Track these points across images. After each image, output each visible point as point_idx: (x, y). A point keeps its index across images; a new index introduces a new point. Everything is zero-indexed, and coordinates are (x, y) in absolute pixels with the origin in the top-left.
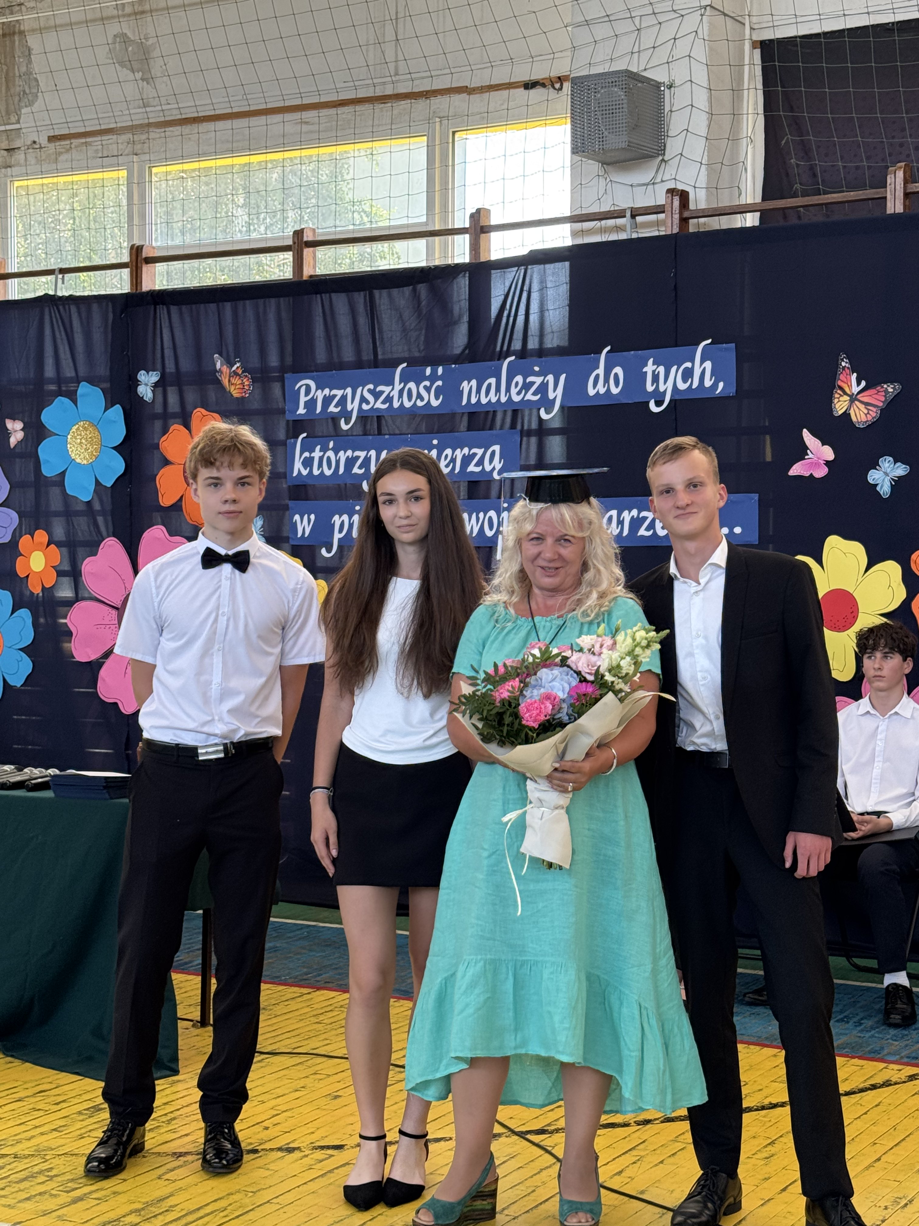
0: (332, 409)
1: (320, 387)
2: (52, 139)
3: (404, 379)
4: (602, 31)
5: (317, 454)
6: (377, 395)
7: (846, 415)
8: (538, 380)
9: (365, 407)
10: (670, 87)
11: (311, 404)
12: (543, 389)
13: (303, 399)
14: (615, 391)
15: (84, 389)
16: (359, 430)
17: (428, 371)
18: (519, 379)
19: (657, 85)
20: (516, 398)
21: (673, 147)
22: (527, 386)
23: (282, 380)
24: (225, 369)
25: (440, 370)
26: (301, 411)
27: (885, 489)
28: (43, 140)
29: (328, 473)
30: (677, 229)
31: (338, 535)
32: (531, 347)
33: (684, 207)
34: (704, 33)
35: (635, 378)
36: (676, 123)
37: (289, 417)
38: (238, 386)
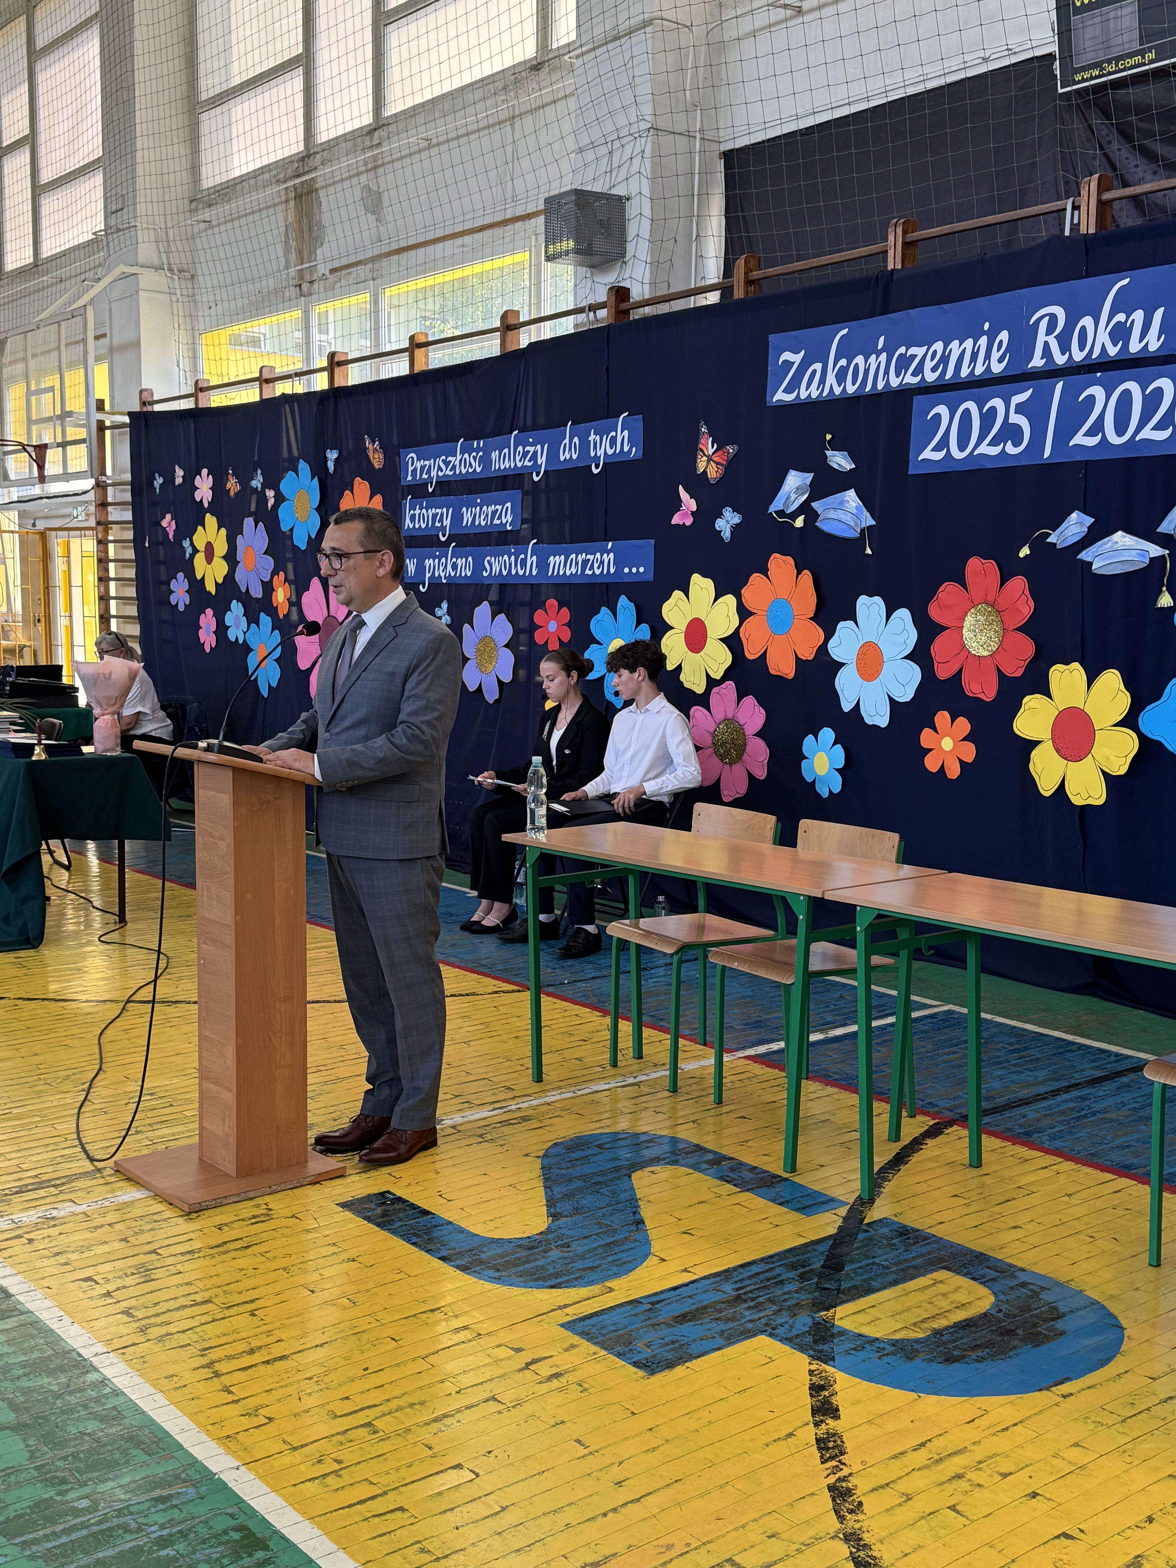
0: (425, 476)
1: (418, 458)
2: (332, 271)
3: (462, 451)
4: (590, 156)
5: (417, 512)
6: (447, 463)
7: (705, 472)
8: (531, 449)
9: (441, 474)
10: (628, 199)
11: (414, 472)
12: (534, 456)
13: (411, 468)
14: (575, 456)
15: (301, 464)
16: (438, 491)
17: (475, 444)
18: (520, 448)
19: (620, 198)
20: (519, 465)
21: (630, 249)
22: (525, 454)
23: (399, 455)
24: (371, 446)
25: (481, 443)
26: (409, 478)
27: (727, 535)
28: (327, 272)
29: (423, 526)
30: (612, 321)
31: (428, 575)
32: (529, 422)
33: (623, 301)
34: (648, 154)
35: (585, 446)
36: (632, 230)
37: (403, 483)
38: (377, 460)
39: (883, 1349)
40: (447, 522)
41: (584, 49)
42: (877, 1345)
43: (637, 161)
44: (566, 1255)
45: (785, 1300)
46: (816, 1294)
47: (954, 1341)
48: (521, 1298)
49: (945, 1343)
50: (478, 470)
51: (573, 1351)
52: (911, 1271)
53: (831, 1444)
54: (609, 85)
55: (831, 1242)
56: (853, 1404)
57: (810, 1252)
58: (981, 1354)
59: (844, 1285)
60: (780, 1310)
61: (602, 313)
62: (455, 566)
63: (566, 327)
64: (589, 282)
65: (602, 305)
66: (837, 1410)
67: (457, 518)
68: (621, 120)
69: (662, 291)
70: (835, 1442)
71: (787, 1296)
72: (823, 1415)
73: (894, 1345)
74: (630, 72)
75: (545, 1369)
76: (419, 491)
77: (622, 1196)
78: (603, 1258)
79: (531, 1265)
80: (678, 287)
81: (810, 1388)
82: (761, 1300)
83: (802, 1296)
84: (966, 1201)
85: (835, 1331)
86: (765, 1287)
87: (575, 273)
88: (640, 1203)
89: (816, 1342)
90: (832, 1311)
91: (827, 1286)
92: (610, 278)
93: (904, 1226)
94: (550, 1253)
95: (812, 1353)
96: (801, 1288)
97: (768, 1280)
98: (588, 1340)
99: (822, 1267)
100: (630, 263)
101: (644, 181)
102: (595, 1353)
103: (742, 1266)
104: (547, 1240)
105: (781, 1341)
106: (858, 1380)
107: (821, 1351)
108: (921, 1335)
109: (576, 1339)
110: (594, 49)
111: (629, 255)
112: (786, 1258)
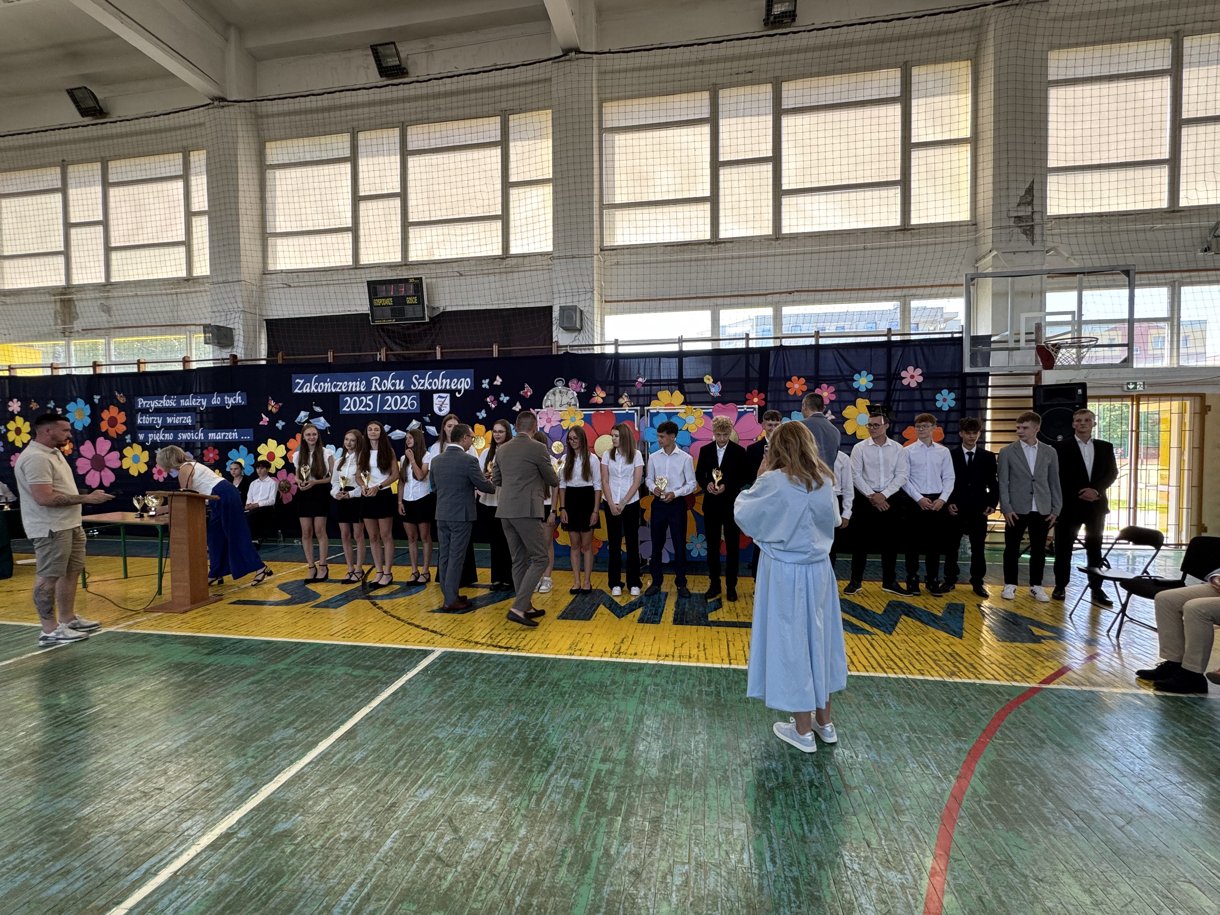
0: (148, 406)
1: (144, 401)
3: (166, 399)
4: (218, 315)
5: (144, 418)
6: (159, 403)
7: (271, 410)
8: (199, 400)
9: (156, 406)
10: (234, 330)
11: (142, 405)
12: (201, 402)
13: (140, 403)
14: (218, 403)
15: (79, 400)
16: (154, 411)
17: (172, 397)
18: (194, 399)
19: (231, 329)
20: (194, 404)
22: (196, 401)
23: (134, 399)
24: (118, 395)
25: (175, 397)
26: (140, 407)
27: (280, 428)
28: (80, 330)
29: (147, 423)
30: (231, 364)
31: (150, 439)
32: (197, 391)
33: (235, 359)
34: (241, 318)
35: (223, 400)
36: (236, 338)
37: (136, 408)
38: (122, 400)
40: (160, 422)
41: (214, 279)
43: (237, 320)
49: (394, 593)
50: (174, 405)
54: (225, 296)
61: (226, 362)
62: (164, 436)
63: (211, 364)
64: (219, 352)
65: (226, 359)
67: (165, 420)
68: (230, 307)
69: (248, 358)
71: (357, 594)
74: (233, 294)
76: (145, 411)
77: (305, 589)
79: (293, 602)
82: (352, 596)
83: (361, 594)
87: (214, 348)
88: (311, 589)
90: (368, 594)
92: (229, 351)
94: (296, 600)
97: (352, 593)
98: (318, 608)
99: (362, 589)
100: (236, 348)
101: (240, 326)
103: (344, 593)
104: (294, 598)
105: (360, 599)
108: (390, 593)
110: (218, 284)
111: (236, 345)
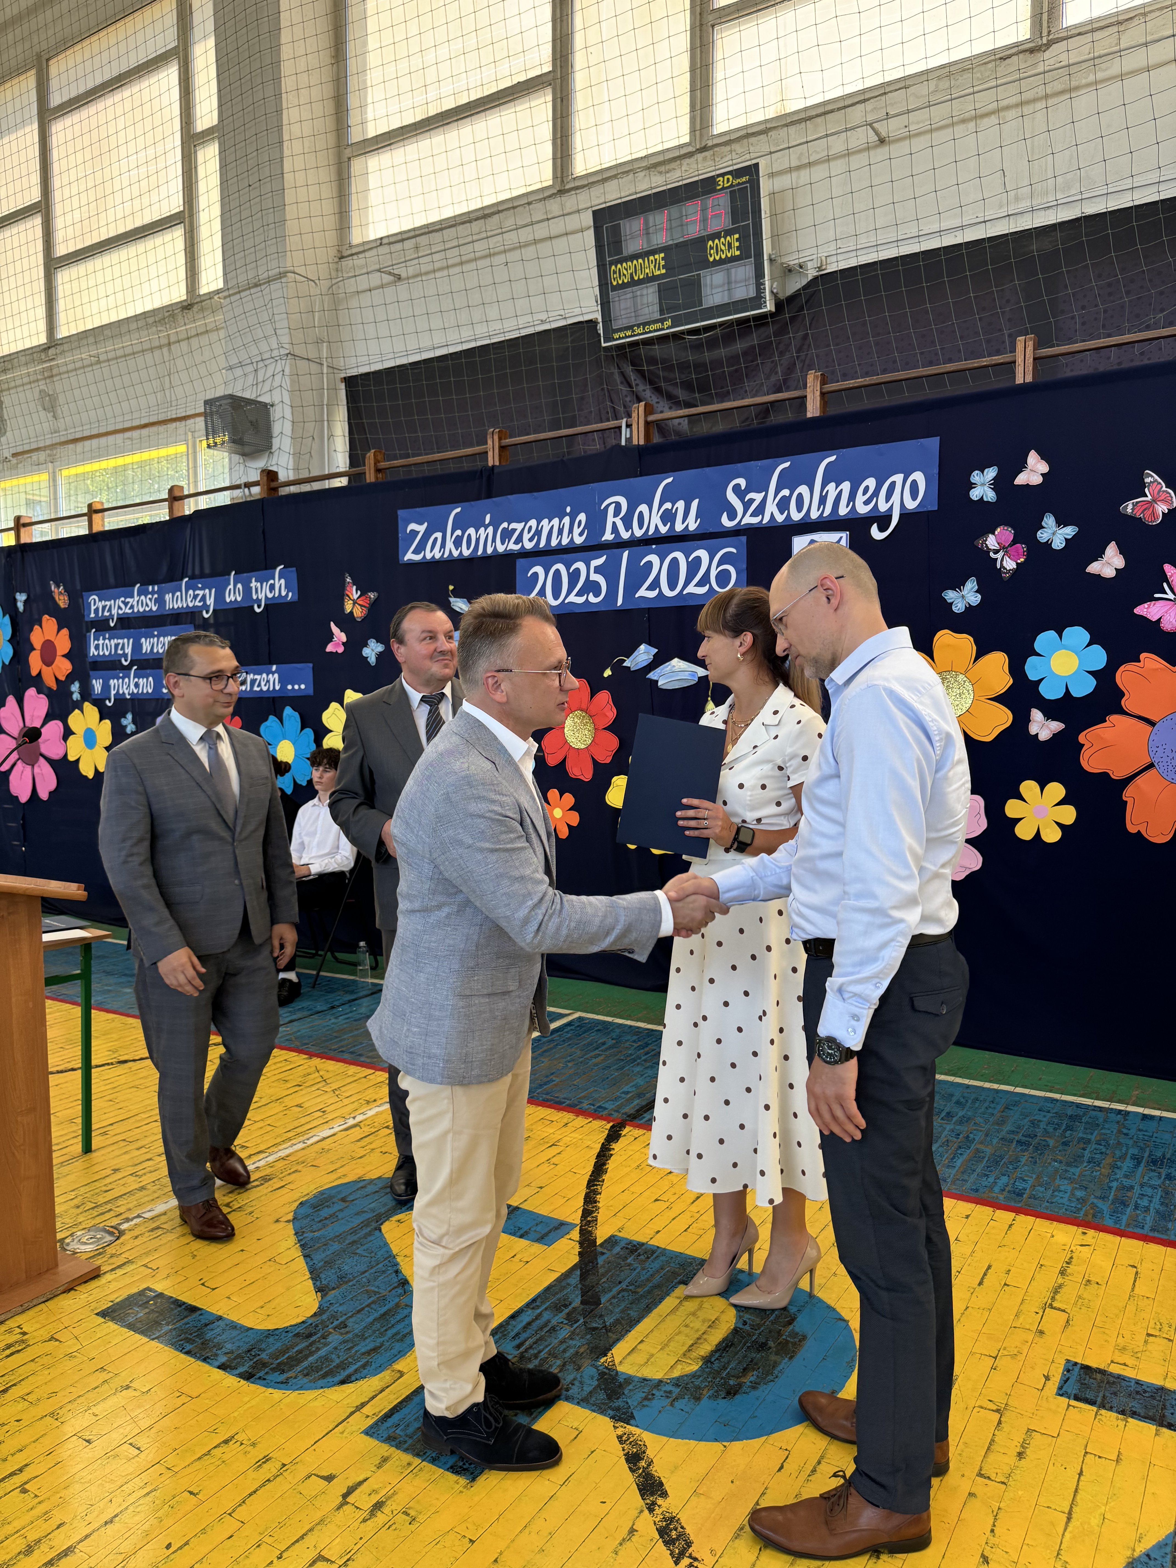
0: (106, 614)
1: (100, 600)
2: (15, 455)
3: (139, 595)
4: (238, 372)
5: (101, 642)
6: (126, 604)
7: (351, 612)
8: (201, 593)
9: (120, 612)
10: (272, 406)
11: (96, 610)
12: (203, 598)
13: (93, 608)
14: (239, 599)
16: (119, 625)
17: (150, 588)
18: (191, 592)
19: (265, 405)
20: (191, 605)
21: (276, 443)
22: (195, 597)
23: (82, 597)
24: (56, 590)
25: (156, 588)
26: (92, 615)
27: (372, 660)
28: (10, 456)
29: (107, 653)
30: (264, 495)
31: (113, 692)
32: (197, 572)
33: (273, 481)
34: (287, 371)
35: (248, 591)
36: (276, 429)
37: (86, 619)
38: (63, 601)
39: (670, 1392)
40: (128, 650)
41: (231, 292)
42: (664, 1389)
43: (278, 378)
44: (346, 1337)
45: (564, 1351)
46: (588, 1337)
47: (725, 1368)
48: (316, 1403)
49: (718, 1373)
50: (154, 609)
51: (387, 1466)
52: (657, 1292)
53: (674, 1534)
54: (253, 320)
55: (578, 1272)
56: (672, 1472)
57: (564, 1288)
58: (752, 1379)
59: (609, 1320)
60: (564, 1365)
61: (256, 490)
62: (137, 685)
63: (223, 499)
64: (242, 466)
65: (256, 484)
66: (661, 1484)
67: (137, 647)
68: (264, 346)
69: (304, 475)
70: (676, 1529)
71: (564, 1346)
72: (652, 1494)
73: (677, 1385)
74: (270, 311)
75: (363, 1499)
76: (101, 626)
77: (380, 1253)
78: (382, 1334)
79: (315, 1357)
80: (315, 473)
81: (628, 1461)
82: (543, 1355)
83: (576, 1342)
84: (668, 1204)
85: (621, 1380)
86: (541, 1339)
87: (230, 460)
88: (399, 1259)
89: (610, 1397)
90: (609, 1355)
91: (594, 1325)
92: (261, 463)
93: (630, 1242)
94: (330, 1339)
95: (611, 1413)
96: (573, 1333)
97: (541, 1329)
98: (398, 1447)
99: (582, 1303)
100: (276, 454)
101: (285, 393)
102: (409, 1464)
103: (513, 1317)
104: (323, 1322)
105: (578, 1404)
106: (665, 1439)
107: (618, 1409)
108: (695, 1367)
109: (385, 1449)
110: (239, 292)
111: (275, 446)
112: (547, 1299)
